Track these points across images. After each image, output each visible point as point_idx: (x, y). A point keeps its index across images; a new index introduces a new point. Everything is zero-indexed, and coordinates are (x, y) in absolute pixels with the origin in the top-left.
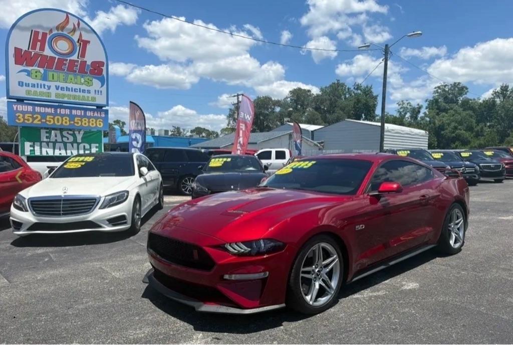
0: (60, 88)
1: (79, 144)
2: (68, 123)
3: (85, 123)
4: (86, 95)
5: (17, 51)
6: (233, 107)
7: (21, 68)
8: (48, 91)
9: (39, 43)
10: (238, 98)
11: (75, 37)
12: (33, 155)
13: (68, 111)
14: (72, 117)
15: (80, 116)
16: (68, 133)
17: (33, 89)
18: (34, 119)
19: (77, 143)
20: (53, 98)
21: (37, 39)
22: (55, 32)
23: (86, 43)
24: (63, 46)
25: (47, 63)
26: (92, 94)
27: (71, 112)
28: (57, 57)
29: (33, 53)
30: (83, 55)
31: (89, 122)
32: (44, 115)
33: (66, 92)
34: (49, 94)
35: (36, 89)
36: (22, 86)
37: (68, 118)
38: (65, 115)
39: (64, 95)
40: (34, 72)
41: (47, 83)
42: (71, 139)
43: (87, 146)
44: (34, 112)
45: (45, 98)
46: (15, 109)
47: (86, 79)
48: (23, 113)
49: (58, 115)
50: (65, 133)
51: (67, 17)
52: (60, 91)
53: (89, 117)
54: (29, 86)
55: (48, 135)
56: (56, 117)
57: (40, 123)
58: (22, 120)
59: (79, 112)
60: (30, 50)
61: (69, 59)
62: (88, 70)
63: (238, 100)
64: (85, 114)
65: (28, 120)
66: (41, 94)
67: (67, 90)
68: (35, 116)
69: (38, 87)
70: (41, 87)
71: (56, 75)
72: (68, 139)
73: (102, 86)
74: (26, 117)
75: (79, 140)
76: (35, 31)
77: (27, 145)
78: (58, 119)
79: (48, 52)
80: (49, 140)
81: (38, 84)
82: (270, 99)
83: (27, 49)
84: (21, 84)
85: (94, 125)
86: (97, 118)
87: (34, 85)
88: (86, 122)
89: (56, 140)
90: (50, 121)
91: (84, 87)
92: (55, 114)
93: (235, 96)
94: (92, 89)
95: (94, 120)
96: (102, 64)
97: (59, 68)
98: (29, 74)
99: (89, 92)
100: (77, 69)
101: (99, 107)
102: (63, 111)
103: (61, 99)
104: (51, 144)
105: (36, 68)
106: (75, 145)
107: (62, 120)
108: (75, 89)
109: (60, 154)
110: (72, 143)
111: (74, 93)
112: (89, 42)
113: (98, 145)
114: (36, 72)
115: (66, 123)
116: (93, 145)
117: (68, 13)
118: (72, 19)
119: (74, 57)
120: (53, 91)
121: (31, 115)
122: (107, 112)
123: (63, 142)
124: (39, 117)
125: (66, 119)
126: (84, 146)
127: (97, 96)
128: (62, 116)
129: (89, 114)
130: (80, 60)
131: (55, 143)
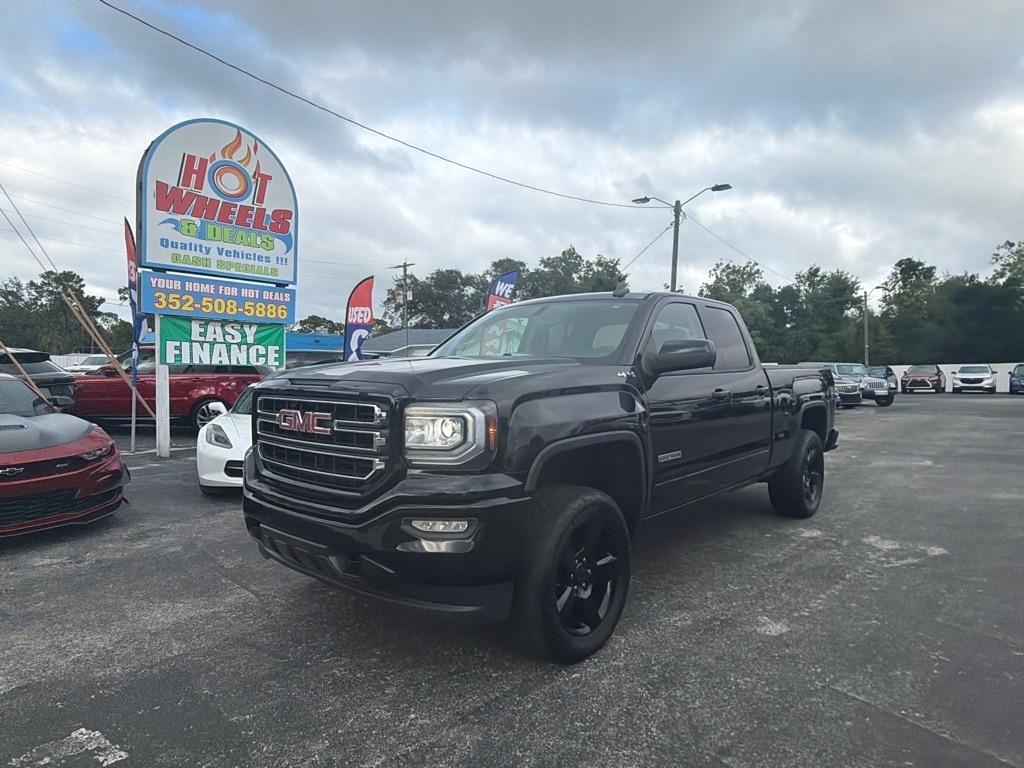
0: (224, 254)
1: (249, 346)
2: (235, 312)
3: (261, 312)
4: (264, 264)
5: (161, 186)
6: (394, 288)
7: (165, 215)
8: (207, 256)
9: (194, 176)
10: (405, 271)
11: (250, 170)
12: (179, 363)
13: (234, 291)
14: (241, 301)
15: (255, 301)
16: (233, 327)
17: (182, 253)
18: (183, 303)
19: (247, 344)
20: (214, 268)
21: (192, 168)
22: (219, 158)
23: (266, 178)
24: (231, 183)
25: (206, 209)
26: (273, 264)
27: (239, 292)
28: (222, 200)
29: (185, 192)
30: (261, 199)
31: (266, 311)
32: (198, 296)
33: (231, 259)
34: (207, 262)
35: (187, 252)
36: (167, 246)
37: (235, 303)
38: (231, 297)
39: (231, 265)
40: (185, 224)
41: (205, 243)
42: (238, 339)
43: (262, 350)
44: (183, 292)
45: (201, 267)
46: (154, 286)
47: (264, 237)
48: (167, 292)
49: (219, 296)
50: (228, 329)
51: (239, 134)
52: (224, 258)
53: (267, 302)
54: (177, 247)
55: (202, 330)
56: (218, 300)
57: (192, 309)
58: (164, 304)
59: (251, 293)
60: (180, 187)
61: (239, 204)
62: (267, 223)
63: (405, 274)
64: (261, 295)
65: (174, 304)
66: (196, 260)
67: (234, 256)
68: (184, 298)
69: (191, 249)
70: (196, 250)
71: (218, 228)
72: (233, 338)
73: (287, 252)
74: (171, 300)
75: (250, 340)
76: (189, 156)
77: (170, 345)
78: (220, 303)
79: (207, 191)
80: (202, 339)
81: (191, 244)
82: (458, 274)
83: (175, 186)
84: (164, 243)
85: (274, 316)
86: (277, 303)
87: (186, 245)
88: (262, 310)
89: (215, 339)
90: (209, 307)
91: (261, 252)
92: (215, 296)
93: (400, 266)
94: (272, 254)
95: (274, 307)
96: (288, 214)
97: (224, 218)
98: (177, 226)
99: (268, 260)
100: (251, 221)
101: (281, 285)
102: (228, 291)
103: (225, 271)
104: (207, 346)
105: (189, 217)
106: (244, 347)
107: (226, 307)
108: (247, 255)
109: (221, 362)
110: (239, 345)
111: (244, 261)
112: (270, 178)
113: (277, 348)
114: (189, 224)
115: (232, 310)
116: (272, 349)
117: (238, 128)
118: (246, 140)
119: (248, 202)
120: (214, 255)
121: (178, 296)
122: (293, 293)
123: (225, 342)
124: (191, 301)
125: (232, 304)
126: (257, 350)
127: (279, 267)
128: (226, 298)
129: (267, 295)
130: (256, 207)
131: (212, 344)
